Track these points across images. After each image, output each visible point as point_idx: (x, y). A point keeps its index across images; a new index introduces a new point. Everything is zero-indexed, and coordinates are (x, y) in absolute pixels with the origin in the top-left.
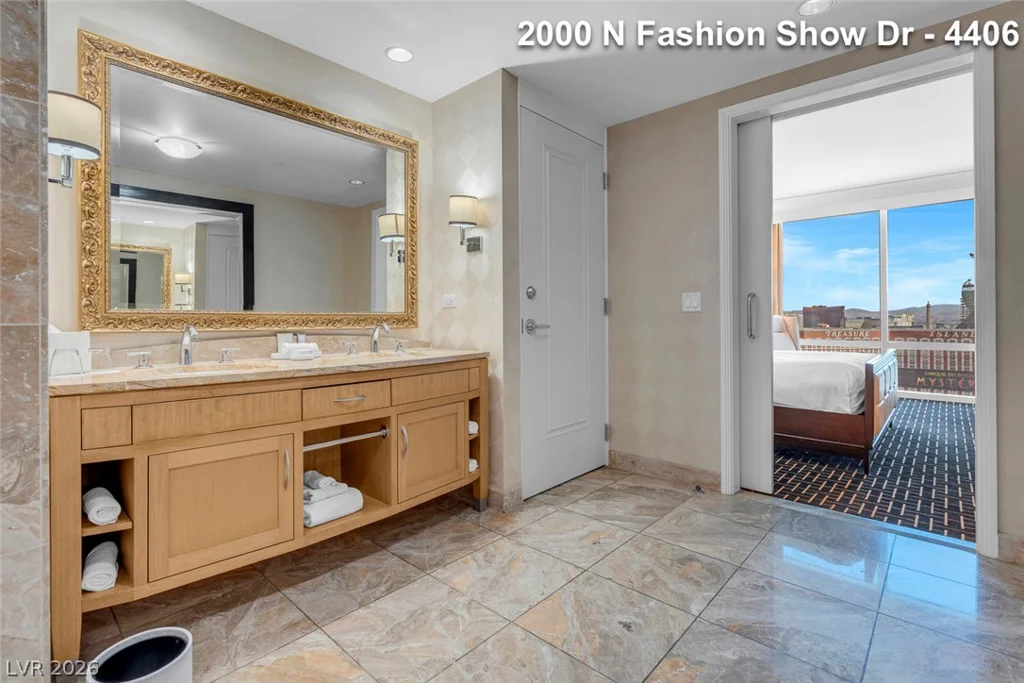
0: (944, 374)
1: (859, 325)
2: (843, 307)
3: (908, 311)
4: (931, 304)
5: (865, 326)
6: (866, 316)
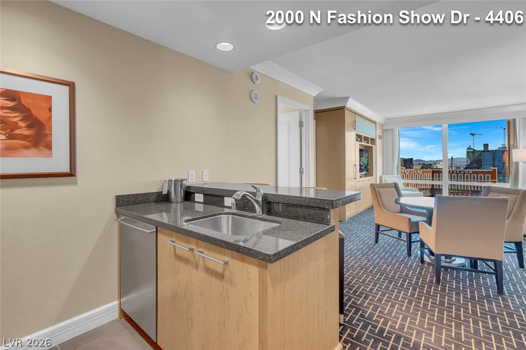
0: (457, 191)
1: (420, 168)
2: (412, 159)
5: (422, 168)
6: (423, 163)
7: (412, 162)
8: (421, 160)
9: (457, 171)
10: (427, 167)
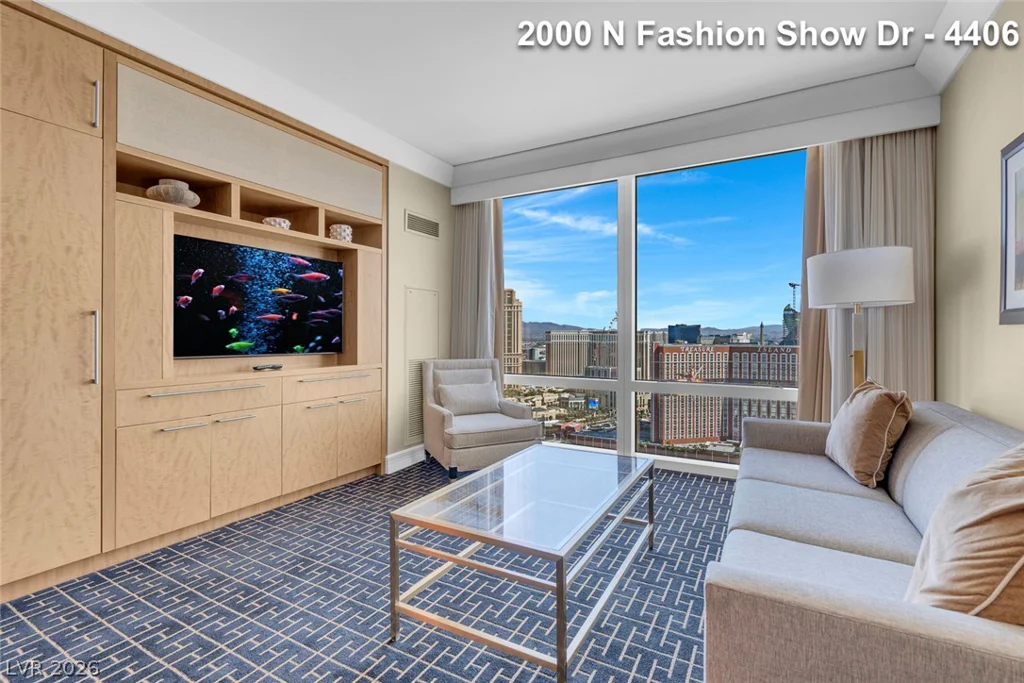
1: (711, 342)
2: (699, 326)
3: (748, 330)
4: (764, 324)
5: (714, 343)
6: (717, 333)
7: (699, 332)
8: (714, 329)
9: (768, 349)
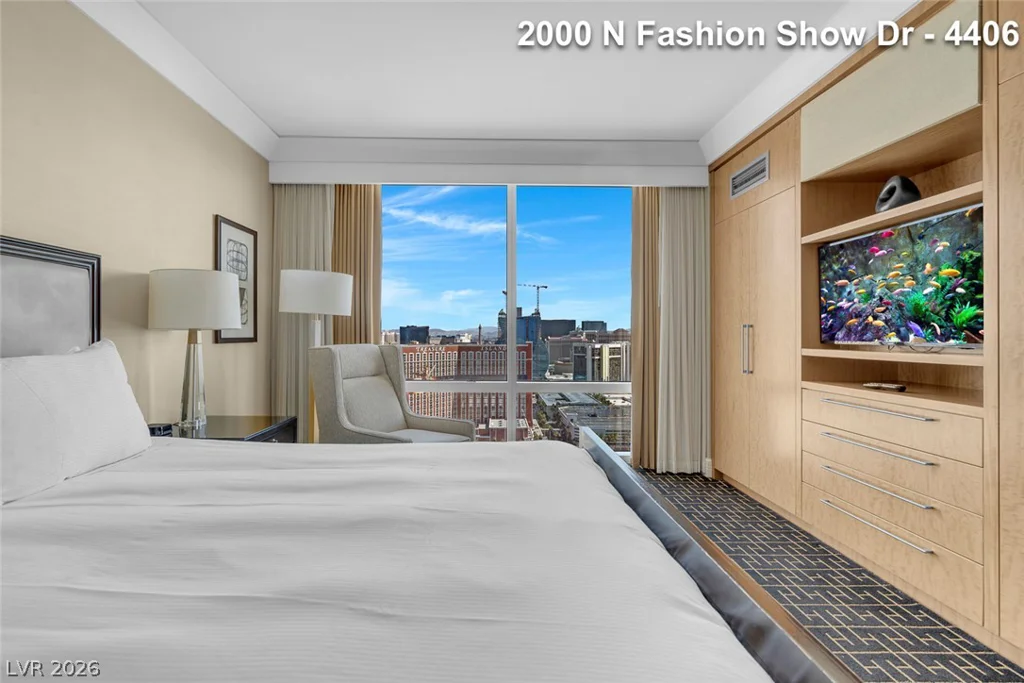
1: (439, 342)
2: (428, 328)
4: (482, 326)
6: (443, 334)
7: (427, 333)
8: (441, 331)
10: (447, 340)
